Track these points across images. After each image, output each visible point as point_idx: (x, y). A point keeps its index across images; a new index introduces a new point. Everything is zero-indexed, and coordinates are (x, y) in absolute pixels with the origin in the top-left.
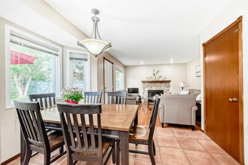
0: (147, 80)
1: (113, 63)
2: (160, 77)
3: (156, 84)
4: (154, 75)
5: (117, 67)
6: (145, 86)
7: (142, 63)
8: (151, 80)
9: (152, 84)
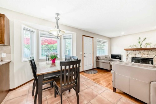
0: (130, 48)
1: (93, 38)
2: (148, 44)
3: (142, 52)
4: (139, 43)
5: (99, 39)
6: (128, 53)
7: (123, 33)
8: (135, 48)
9: (137, 51)
